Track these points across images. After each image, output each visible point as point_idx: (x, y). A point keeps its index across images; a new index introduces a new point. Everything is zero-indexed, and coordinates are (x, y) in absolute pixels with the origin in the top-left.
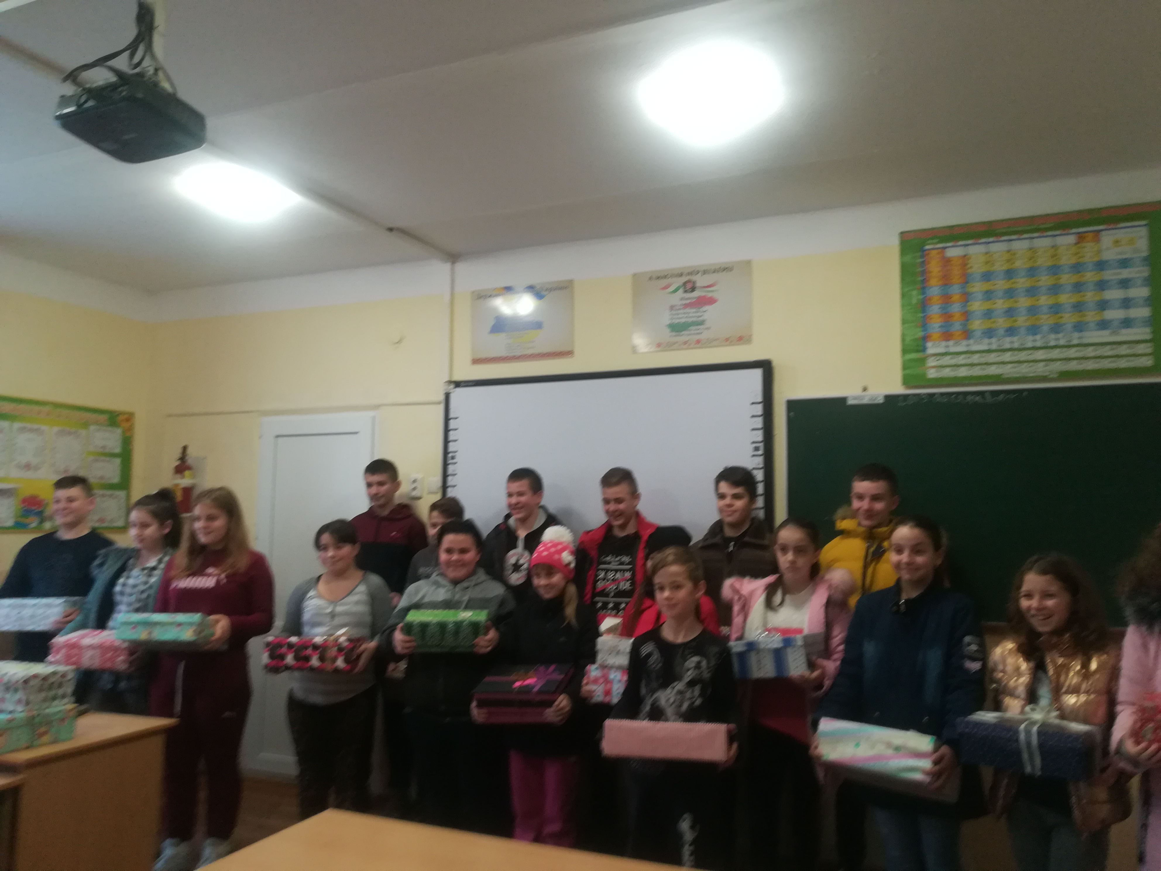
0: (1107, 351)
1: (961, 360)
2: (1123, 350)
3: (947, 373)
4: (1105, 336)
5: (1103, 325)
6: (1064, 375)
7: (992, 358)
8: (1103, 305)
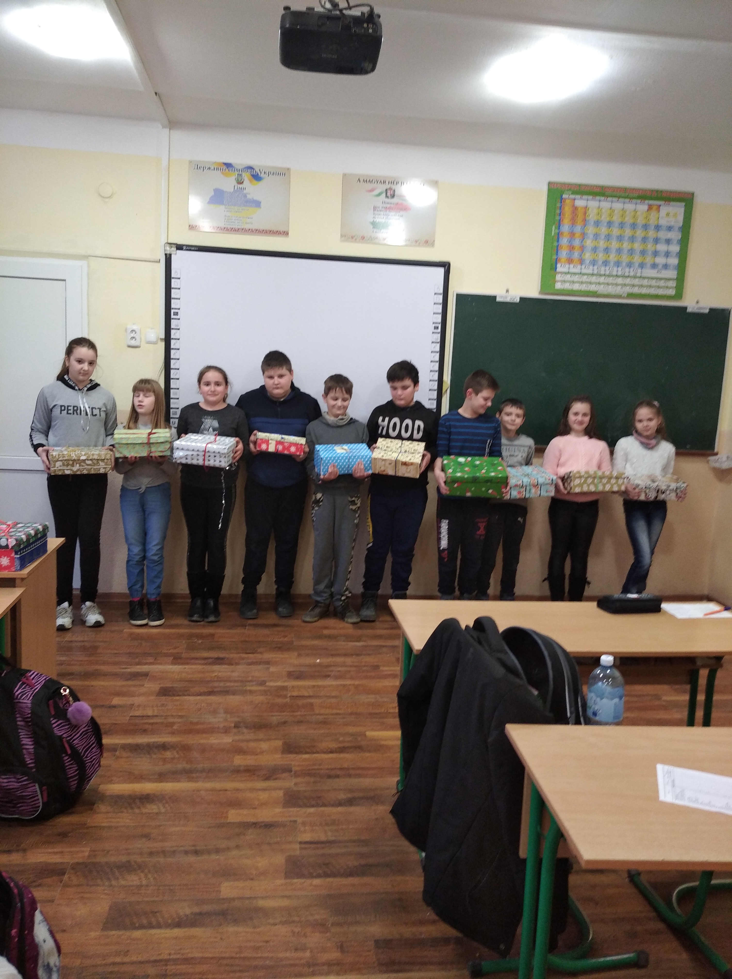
0: (653, 283)
1: (576, 278)
2: (662, 283)
3: (567, 286)
4: (653, 273)
5: (654, 266)
6: (630, 295)
7: (594, 279)
8: (656, 254)
